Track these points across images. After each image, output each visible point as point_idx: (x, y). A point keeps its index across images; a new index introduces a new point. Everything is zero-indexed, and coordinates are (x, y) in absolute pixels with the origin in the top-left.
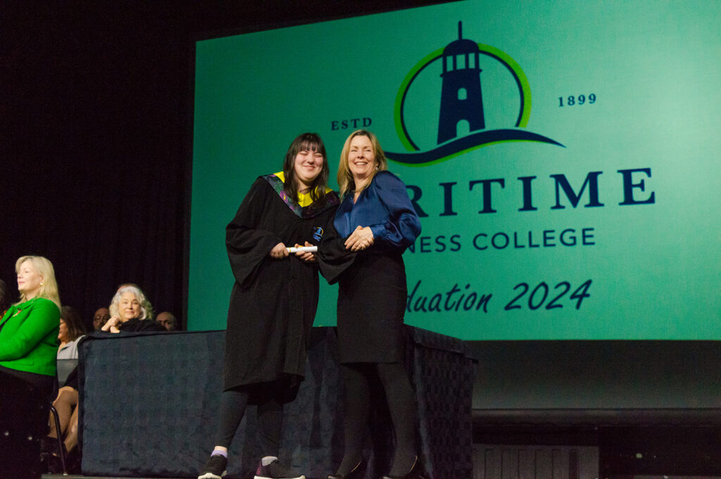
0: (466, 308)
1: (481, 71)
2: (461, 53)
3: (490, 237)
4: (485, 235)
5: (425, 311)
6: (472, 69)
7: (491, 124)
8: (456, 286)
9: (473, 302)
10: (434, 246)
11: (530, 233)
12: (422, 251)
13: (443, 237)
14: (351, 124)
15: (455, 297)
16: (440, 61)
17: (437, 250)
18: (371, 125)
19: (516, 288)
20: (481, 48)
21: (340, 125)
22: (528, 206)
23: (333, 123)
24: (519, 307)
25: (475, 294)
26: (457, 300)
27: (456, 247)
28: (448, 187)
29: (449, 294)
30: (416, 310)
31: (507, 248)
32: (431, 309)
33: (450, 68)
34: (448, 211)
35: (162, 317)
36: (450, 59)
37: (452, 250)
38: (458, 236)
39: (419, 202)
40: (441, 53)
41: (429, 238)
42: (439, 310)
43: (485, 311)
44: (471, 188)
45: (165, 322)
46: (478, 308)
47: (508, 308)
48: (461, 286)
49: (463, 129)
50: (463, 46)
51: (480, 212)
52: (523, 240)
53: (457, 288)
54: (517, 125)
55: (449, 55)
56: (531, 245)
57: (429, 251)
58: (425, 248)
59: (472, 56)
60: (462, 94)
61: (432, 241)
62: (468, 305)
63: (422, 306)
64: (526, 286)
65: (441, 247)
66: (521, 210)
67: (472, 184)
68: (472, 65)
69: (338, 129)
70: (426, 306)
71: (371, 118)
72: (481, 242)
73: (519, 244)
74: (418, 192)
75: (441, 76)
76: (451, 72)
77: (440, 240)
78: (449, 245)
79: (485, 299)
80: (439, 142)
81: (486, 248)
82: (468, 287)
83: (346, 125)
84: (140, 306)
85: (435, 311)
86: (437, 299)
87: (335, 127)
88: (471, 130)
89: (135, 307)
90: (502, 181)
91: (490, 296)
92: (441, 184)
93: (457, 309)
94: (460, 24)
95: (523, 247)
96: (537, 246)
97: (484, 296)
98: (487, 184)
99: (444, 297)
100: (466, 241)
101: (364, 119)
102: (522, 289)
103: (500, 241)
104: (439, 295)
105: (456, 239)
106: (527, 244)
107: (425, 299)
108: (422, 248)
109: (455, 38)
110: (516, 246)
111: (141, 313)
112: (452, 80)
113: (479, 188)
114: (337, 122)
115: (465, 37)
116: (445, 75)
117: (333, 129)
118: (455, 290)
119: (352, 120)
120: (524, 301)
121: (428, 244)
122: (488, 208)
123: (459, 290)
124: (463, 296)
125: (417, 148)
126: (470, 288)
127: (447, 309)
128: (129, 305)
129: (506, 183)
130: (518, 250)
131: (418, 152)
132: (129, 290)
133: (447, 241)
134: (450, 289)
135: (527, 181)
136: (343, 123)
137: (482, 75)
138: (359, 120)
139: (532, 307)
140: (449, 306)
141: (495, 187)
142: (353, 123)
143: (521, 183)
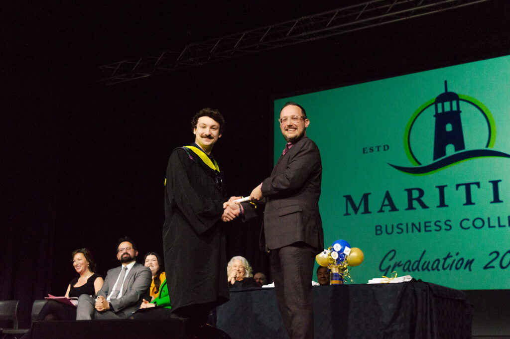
0: (457, 268)
1: (461, 112)
2: (446, 101)
3: (471, 221)
4: (468, 220)
5: (429, 270)
6: (455, 111)
7: (469, 146)
8: (450, 253)
9: (462, 264)
10: (434, 227)
11: (499, 218)
12: (426, 231)
13: (439, 221)
14: (375, 150)
15: (449, 261)
16: (433, 106)
17: (436, 230)
18: (389, 150)
19: (490, 254)
20: (460, 97)
21: (368, 150)
22: (496, 199)
23: (364, 149)
24: (493, 267)
25: (462, 259)
26: (451, 263)
27: (448, 228)
28: (441, 189)
29: (445, 259)
30: (423, 270)
31: (484, 228)
32: (433, 269)
33: (440, 111)
34: (442, 204)
35: (258, 276)
36: (440, 105)
37: (446, 230)
38: (450, 221)
39: (422, 199)
40: (434, 101)
41: (430, 222)
42: (438, 270)
43: (470, 270)
44: (457, 189)
45: (260, 279)
46: (465, 268)
47: (486, 268)
48: (453, 254)
49: (450, 150)
50: (449, 96)
51: (464, 205)
52: (494, 222)
53: (450, 255)
54: (487, 146)
55: (439, 102)
56: (500, 226)
57: (430, 231)
58: (428, 229)
59: (454, 103)
60: (449, 127)
61: (432, 224)
62: (459, 266)
63: (427, 267)
64: (498, 253)
65: (438, 228)
66: (491, 202)
67: (458, 186)
68: (455, 108)
69: (367, 153)
70: (430, 267)
71: (389, 145)
72: (465, 224)
73: (491, 225)
74: (421, 192)
75: (435, 116)
76: (440, 114)
77: (438, 223)
78: (444, 227)
79: (470, 262)
80: (435, 159)
81: (469, 228)
82: (457, 254)
83: (373, 150)
84: (244, 269)
85: (436, 270)
86: (437, 262)
87: (365, 152)
88: (456, 150)
89: (241, 269)
90: (478, 184)
91: (473, 260)
92: (437, 187)
93: (450, 269)
94: (446, 82)
95: (494, 227)
96: (504, 226)
97: (469, 260)
98: (468, 186)
99: (442, 261)
100: (455, 224)
101: (384, 146)
102: (495, 255)
103: (479, 223)
104: (438, 260)
105: (448, 223)
106: (497, 225)
107: (429, 263)
108: (425, 229)
109: (443, 91)
110: (490, 226)
111: (245, 273)
112: (441, 119)
113: (463, 189)
114: (366, 148)
115: (449, 90)
116: (437, 115)
117: (364, 152)
118: (449, 256)
119: (376, 147)
120: (496, 263)
121: (430, 226)
122: (469, 202)
123: (451, 256)
124: (454, 261)
125: (419, 164)
126: (459, 255)
127: (444, 269)
128: (237, 269)
129: (481, 185)
130: (491, 229)
131: (421, 166)
132: (238, 259)
133: (442, 224)
134: (445, 256)
135: (495, 184)
136: (370, 149)
137: (461, 115)
138: (380, 146)
139: (502, 267)
140: (445, 266)
141: (473, 188)
142: (377, 148)
143: (491, 185)
